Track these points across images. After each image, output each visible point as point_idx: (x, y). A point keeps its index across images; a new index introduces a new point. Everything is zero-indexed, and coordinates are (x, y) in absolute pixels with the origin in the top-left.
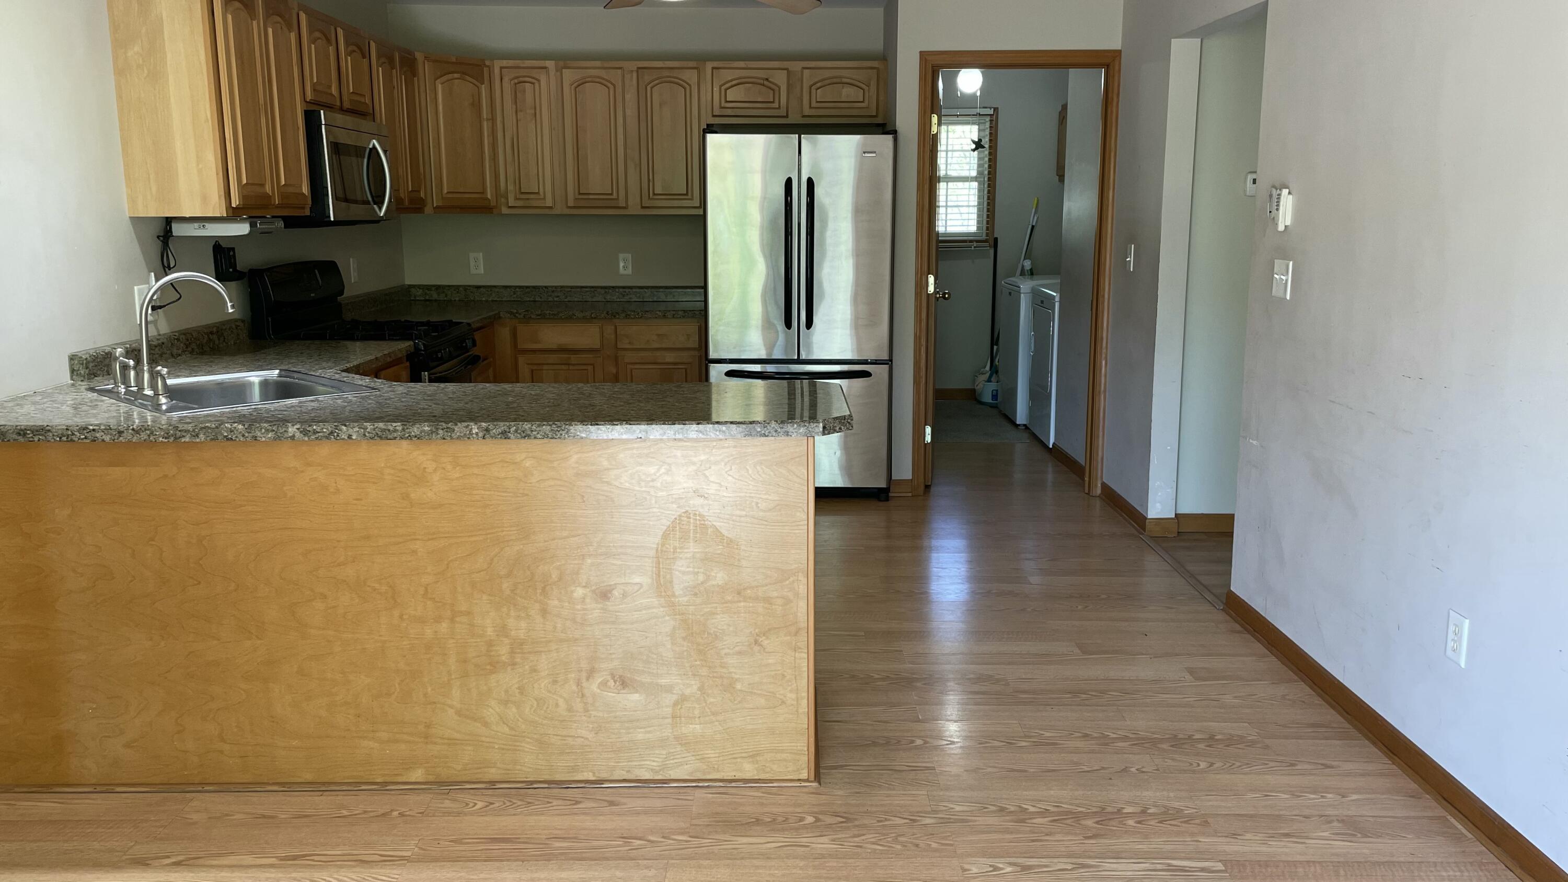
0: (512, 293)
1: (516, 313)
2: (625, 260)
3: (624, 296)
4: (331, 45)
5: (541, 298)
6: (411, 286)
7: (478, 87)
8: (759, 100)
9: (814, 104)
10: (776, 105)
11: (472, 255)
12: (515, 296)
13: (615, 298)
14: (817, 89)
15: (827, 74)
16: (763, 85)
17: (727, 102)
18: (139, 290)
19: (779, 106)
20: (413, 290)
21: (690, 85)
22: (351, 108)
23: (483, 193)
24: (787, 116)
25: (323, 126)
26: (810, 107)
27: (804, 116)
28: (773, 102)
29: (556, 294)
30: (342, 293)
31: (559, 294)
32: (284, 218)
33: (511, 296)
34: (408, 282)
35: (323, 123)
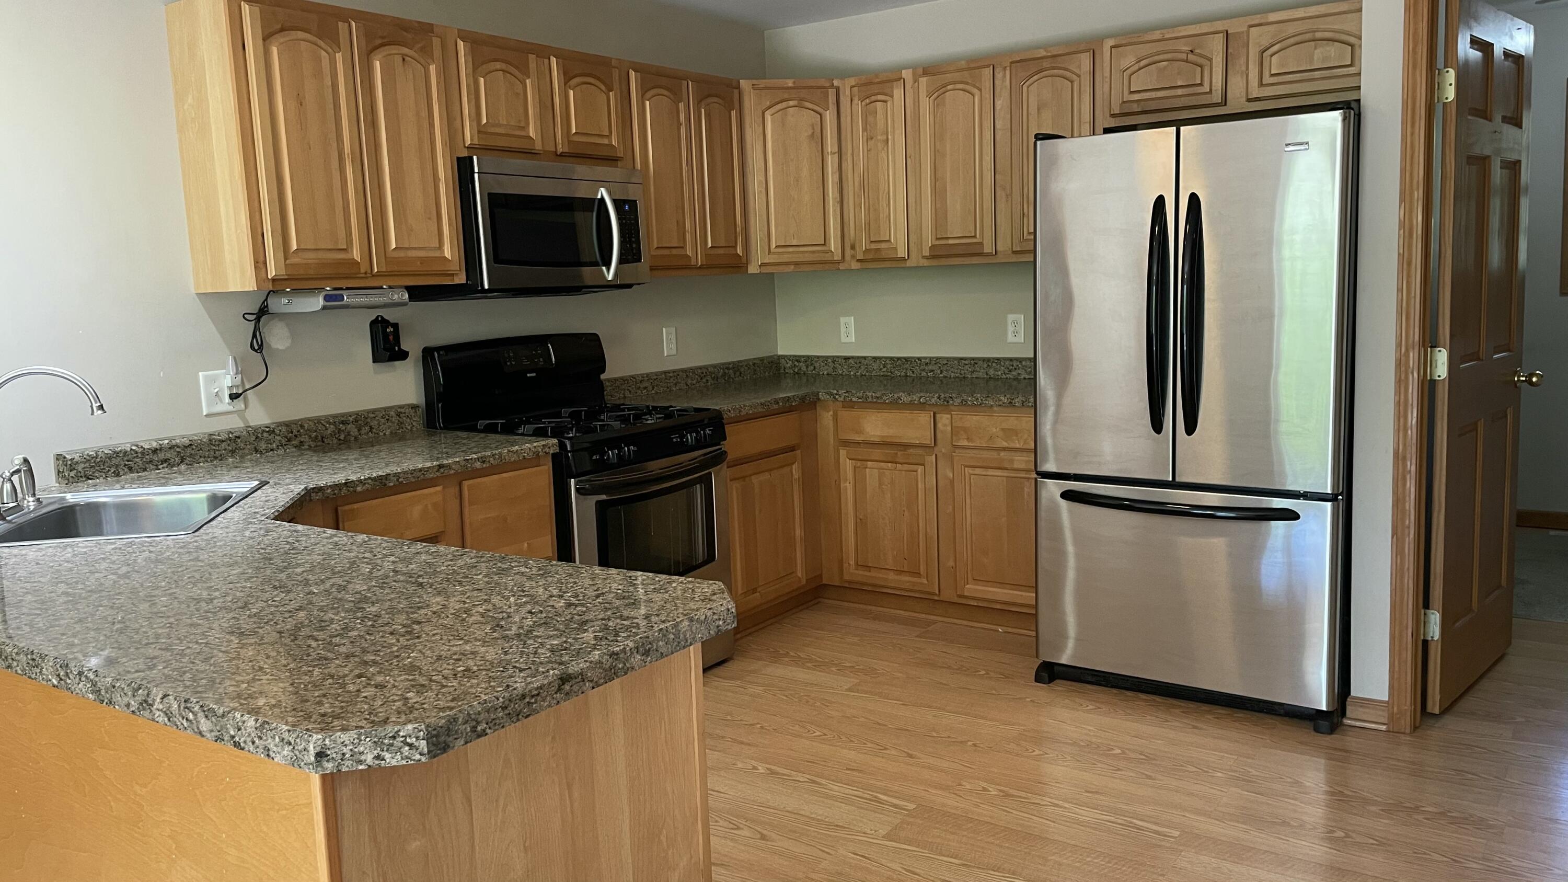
0: (882, 367)
1: (836, 394)
2: (1015, 323)
3: (1010, 371)
4: (529, 77)
5: (913, 372)
6: (784, 357)
7: (821, 115)
8: (1179, 84)
9: (1267, 79)
10: (1206, 88)
11: (843, 320)
12: (885, 369)
13: (1000, 373)
14: (1272, 56)
15: (1291, 29)
16: (1187, 61)
17: (1132, 92)
18: (206, 377)
19: (1211, 90)
20: (783, 361)
21: (1079, 76)
22: (571, 151)
23: (824, 245)
24: (1224, 102)
25: (476, 176)
26: (1261, 84)
27: (1249, 100)
28: (1201, 84)
29: (930, 367)
30: (604, 371)
31: (934, 368)
32: (409, 289)
33: (881, 369)
34: (780, 353)
35: (476, 170)
